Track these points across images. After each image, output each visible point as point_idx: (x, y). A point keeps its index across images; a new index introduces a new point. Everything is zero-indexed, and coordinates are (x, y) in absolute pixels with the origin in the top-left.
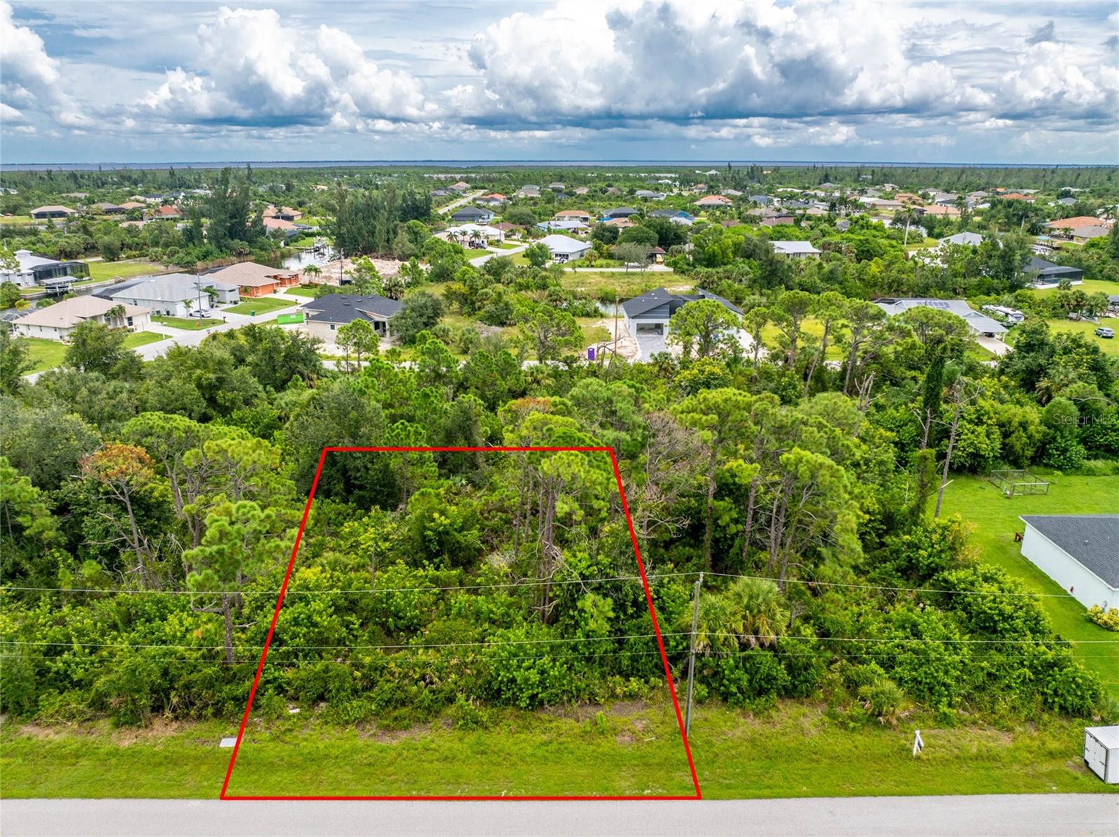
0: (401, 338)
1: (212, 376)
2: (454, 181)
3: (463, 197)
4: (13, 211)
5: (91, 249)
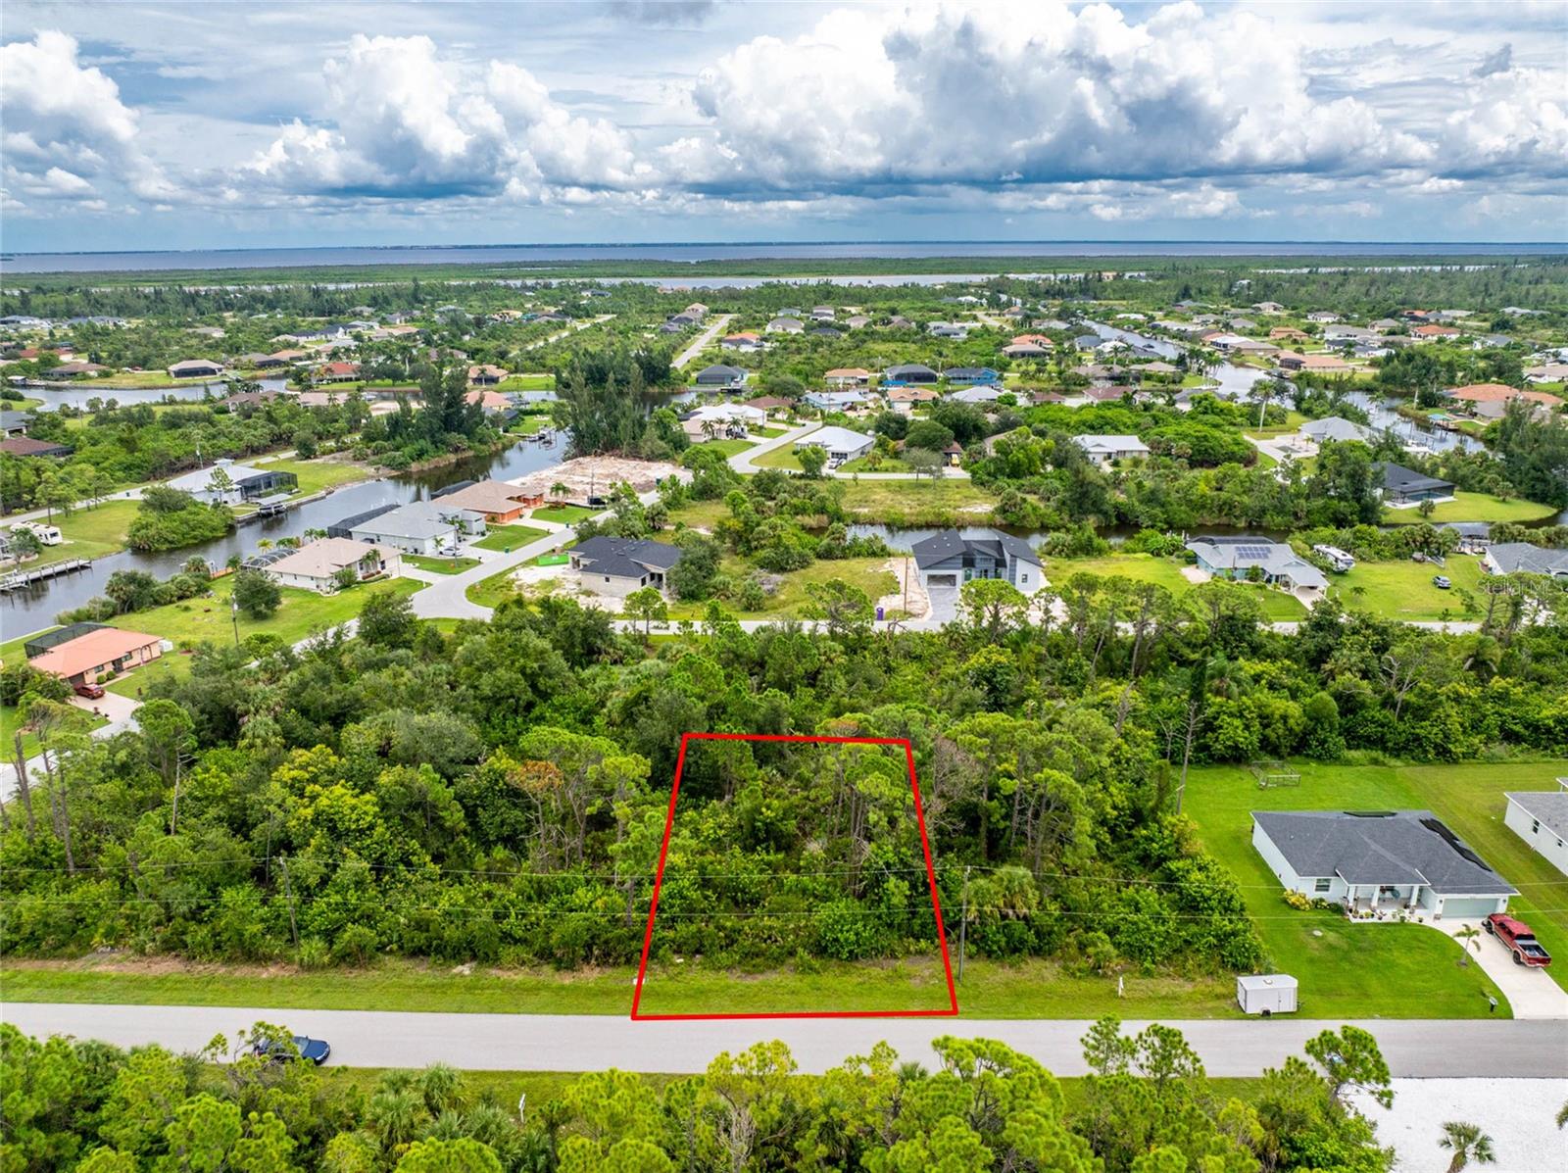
0: (679, 593)
1: (535, 665)
2: (687, 298)
3: (703, 332)
4: (143, 363)
5: (280, 441)
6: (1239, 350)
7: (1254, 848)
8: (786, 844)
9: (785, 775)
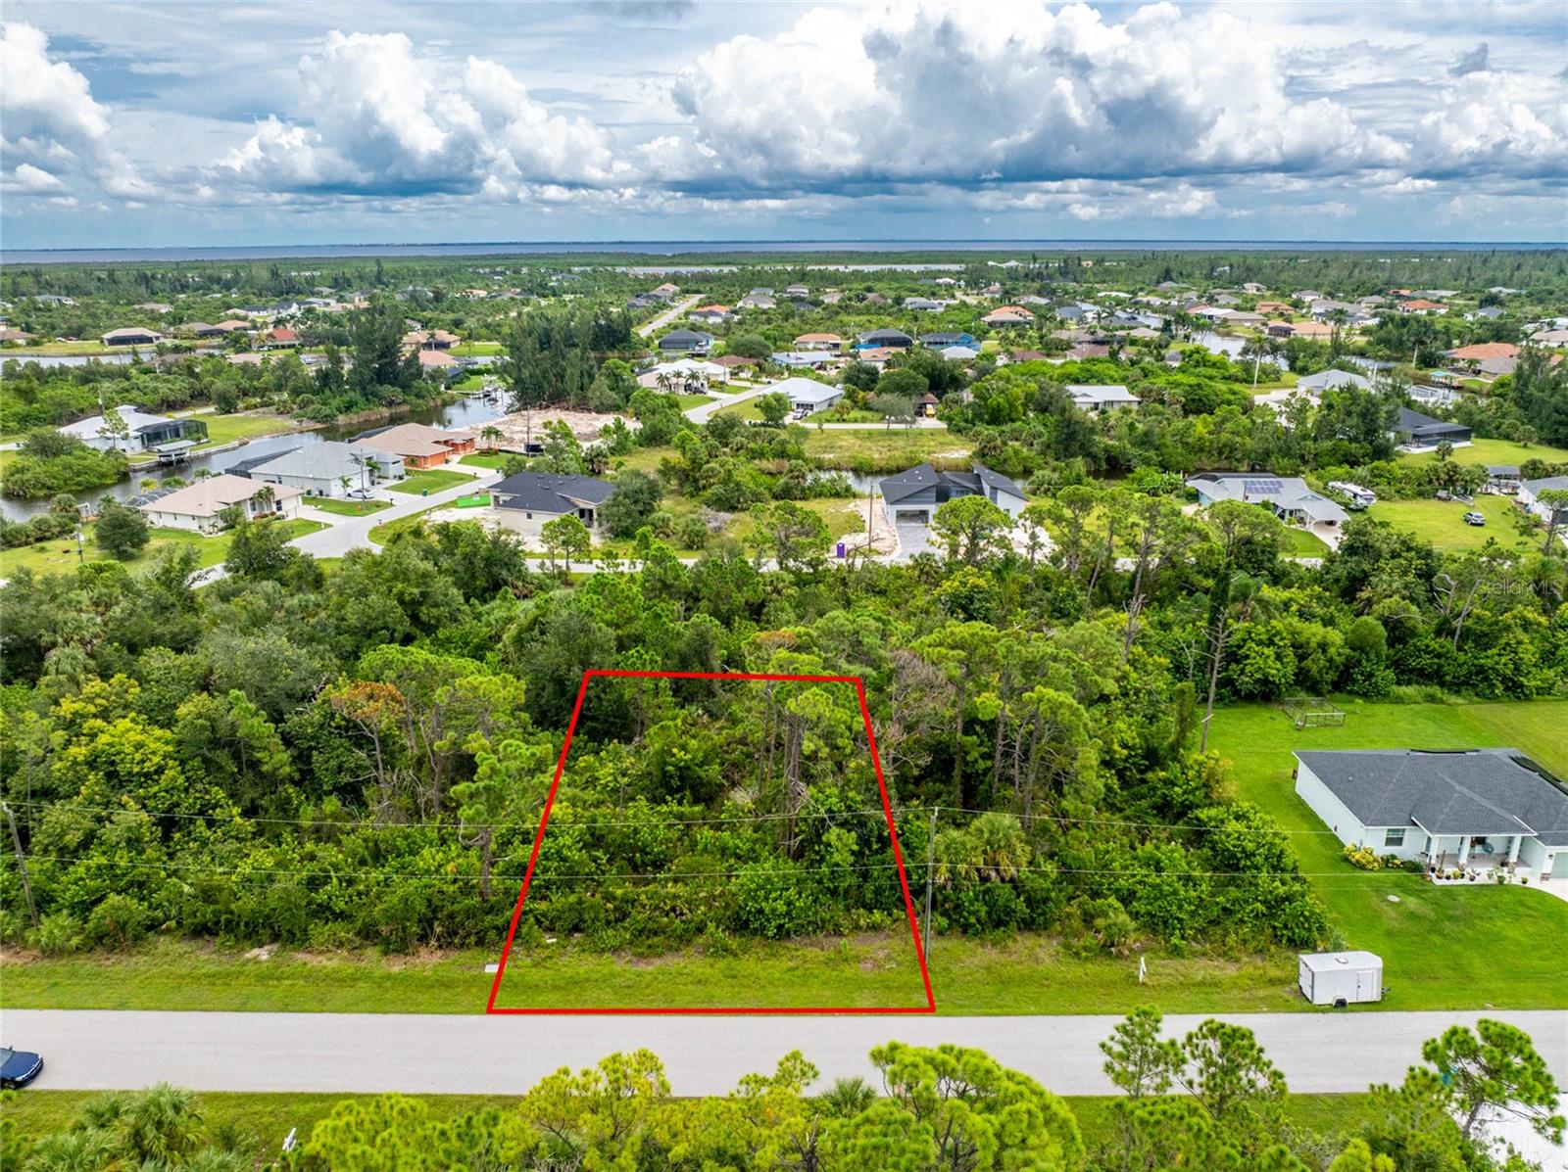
0: (611, 530)
1: (416, 591)
2: (657, 280)
3: (672, 308)
4: (78, 333)
5: (199, 396)
6: (1225, 320)
7: (1298, 797)
8: (708, 795)
9: (714, 717)
